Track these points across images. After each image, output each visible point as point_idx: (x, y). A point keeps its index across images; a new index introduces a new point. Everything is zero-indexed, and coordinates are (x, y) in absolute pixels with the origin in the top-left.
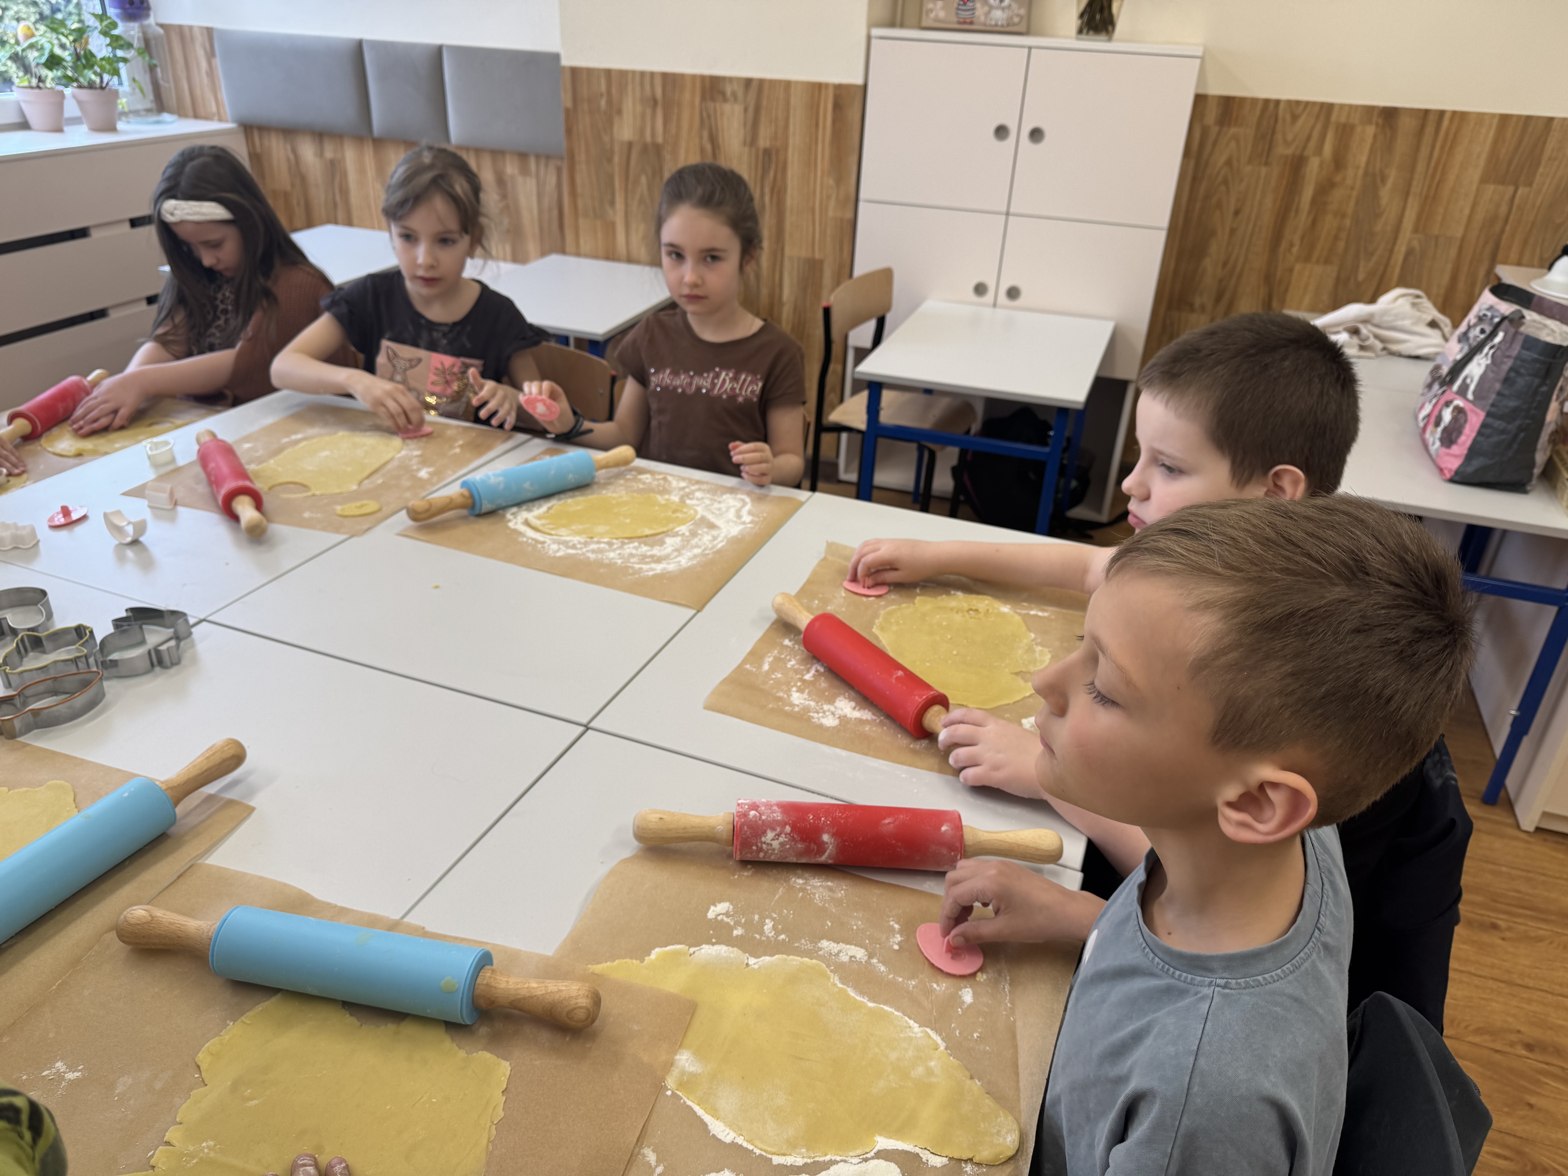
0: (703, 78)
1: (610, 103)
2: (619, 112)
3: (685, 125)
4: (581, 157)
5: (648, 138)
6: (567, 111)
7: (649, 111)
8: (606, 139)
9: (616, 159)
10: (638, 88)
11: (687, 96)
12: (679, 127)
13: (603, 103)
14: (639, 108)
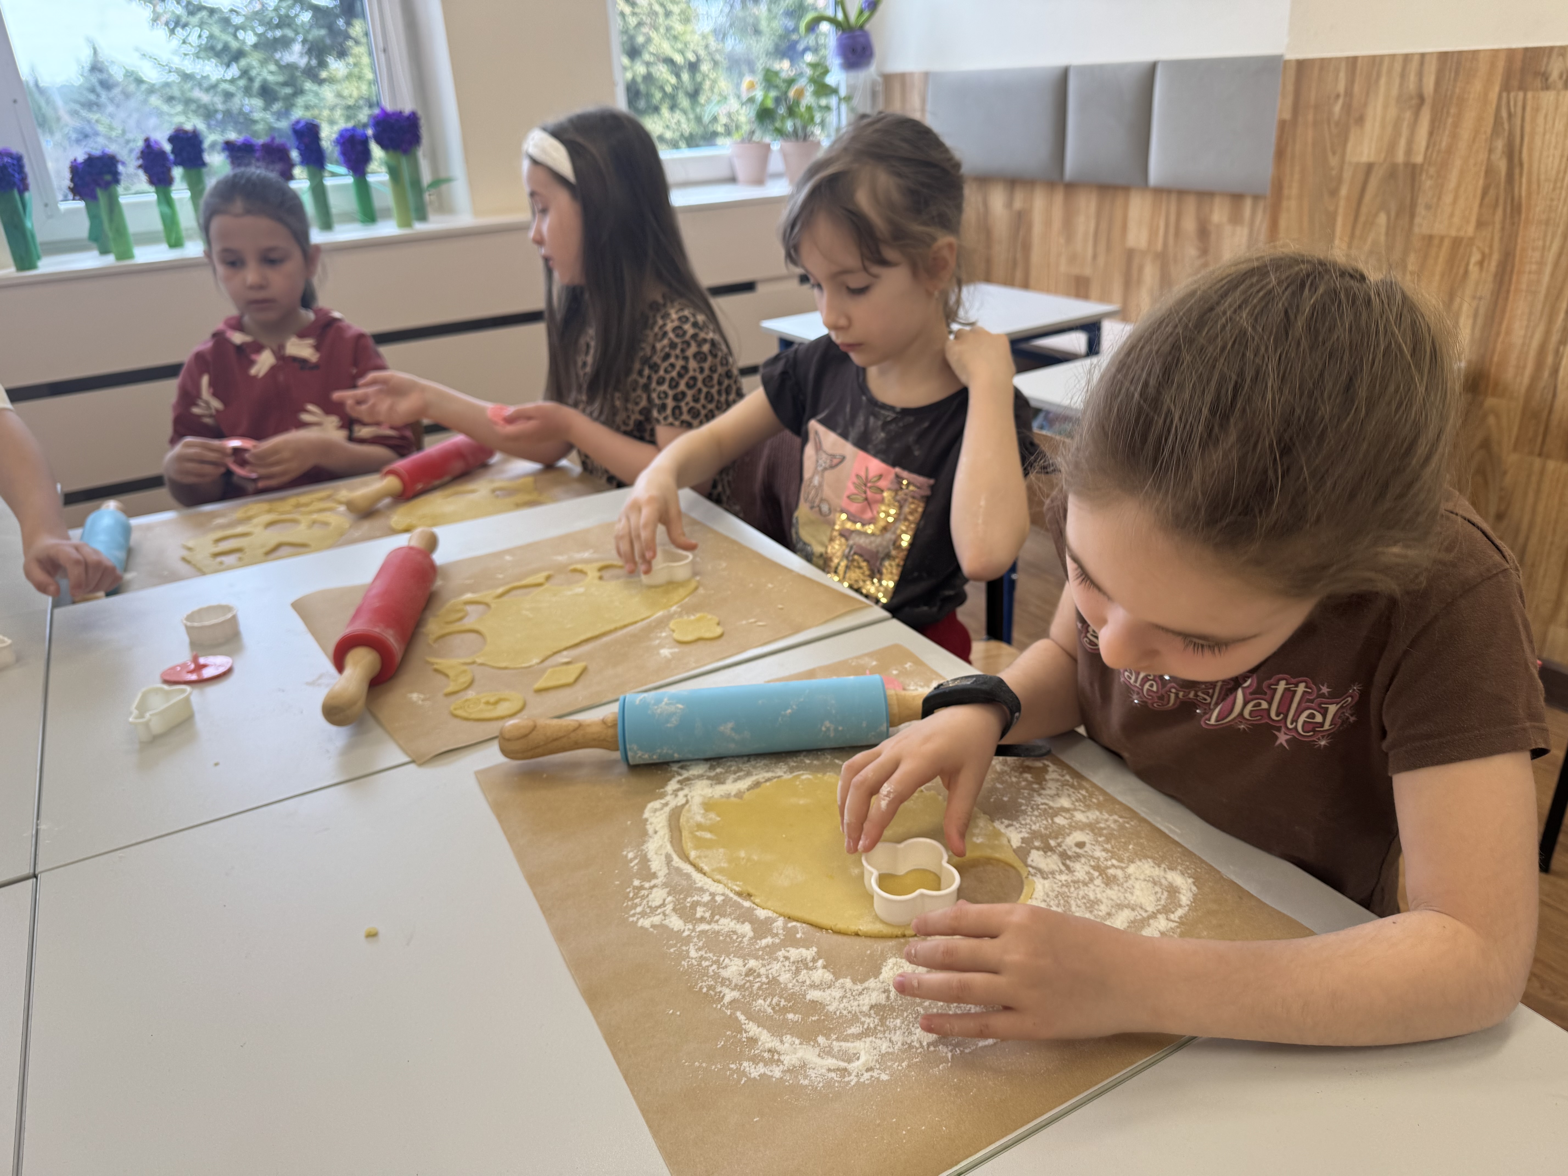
0: (1511, 53)
1: (1348, 108)
2: (1361, 120)
3: (1465, 133)
4: (1292, 190)
5: (1400, 157)
6: (1282, 124)
7: (1408, 115)
8: (1334, 161)
9: (1344, 191)
10: (1397, 81)
11: (1477, 86)
12: (1454, 136)
13: (1337, 108)
14: (1393, 112)
